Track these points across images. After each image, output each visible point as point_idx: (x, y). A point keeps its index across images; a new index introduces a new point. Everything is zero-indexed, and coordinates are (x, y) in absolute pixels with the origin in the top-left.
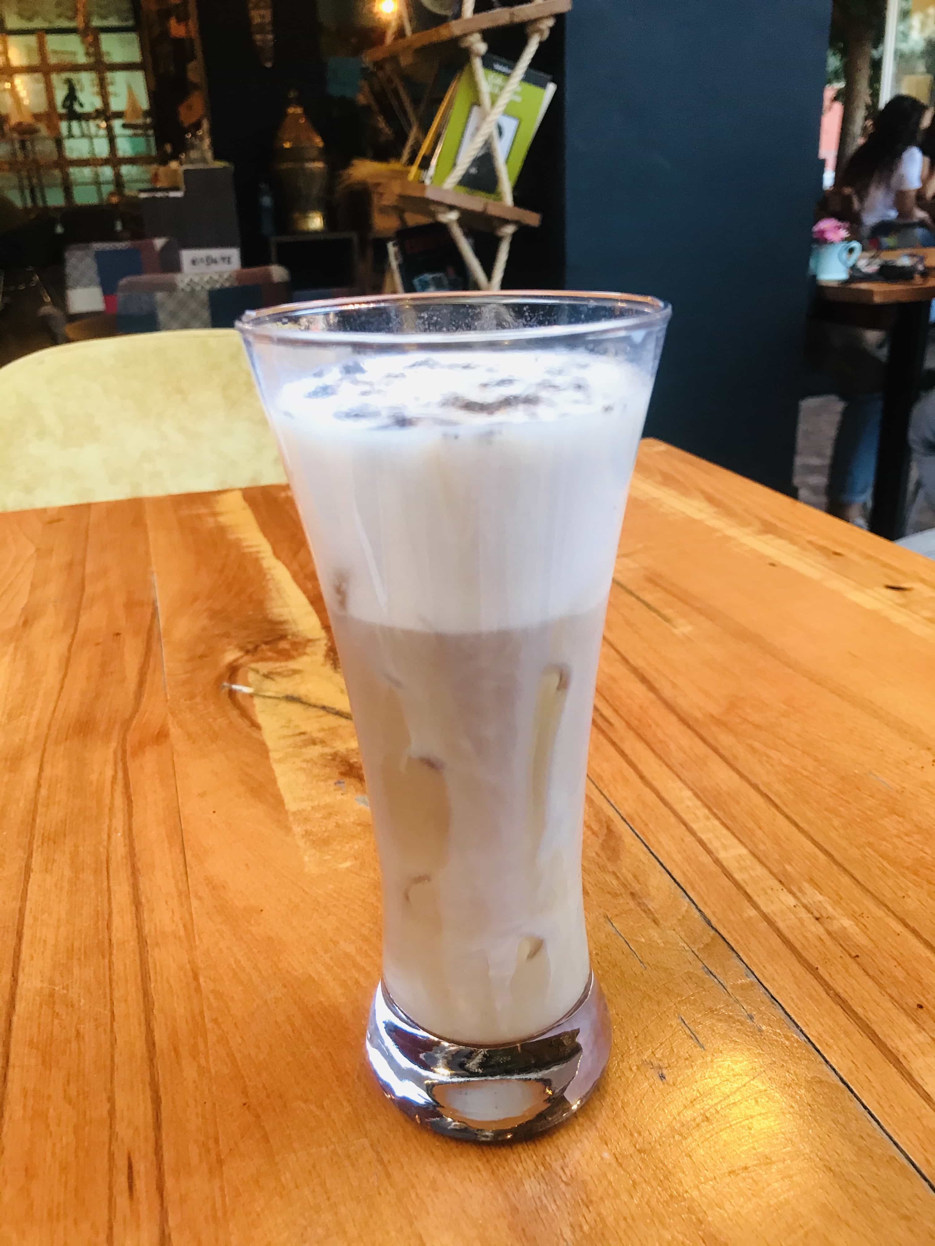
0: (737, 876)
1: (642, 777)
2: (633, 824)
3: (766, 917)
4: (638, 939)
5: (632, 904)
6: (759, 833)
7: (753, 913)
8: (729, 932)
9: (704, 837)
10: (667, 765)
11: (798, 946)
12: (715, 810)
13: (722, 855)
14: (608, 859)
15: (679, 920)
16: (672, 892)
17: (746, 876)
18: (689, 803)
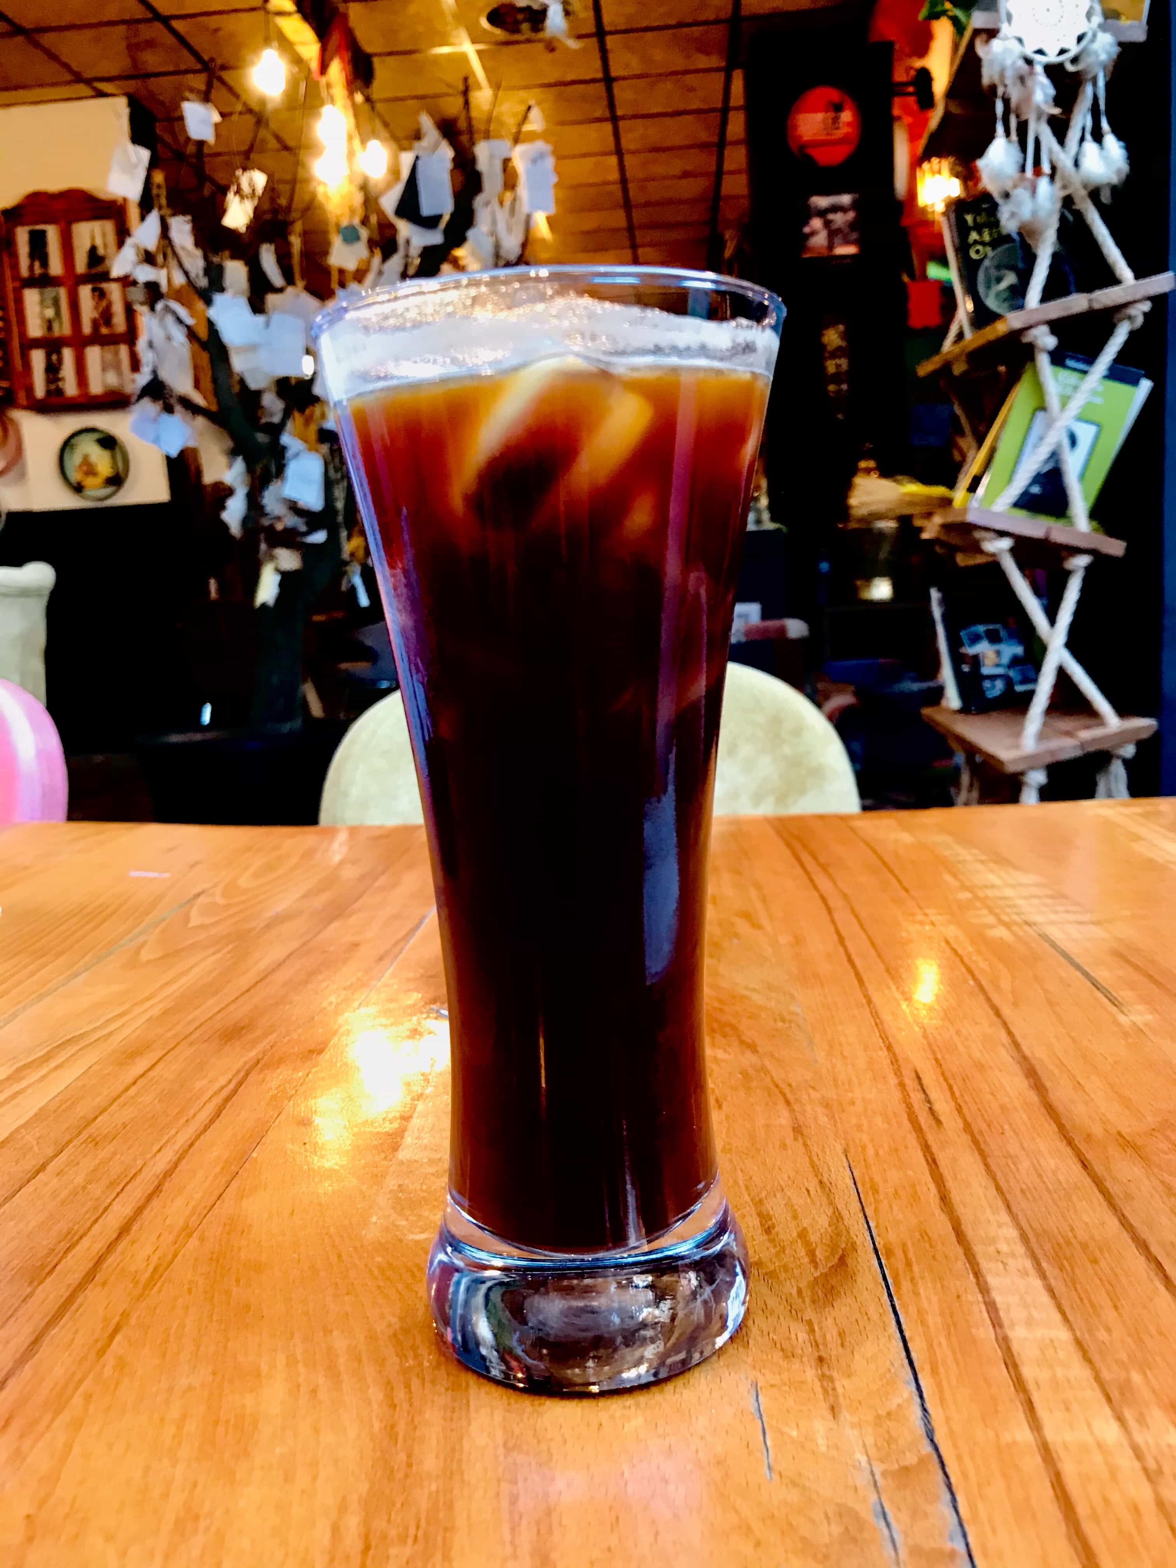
0: (1028, 1372)
1: (944, 1199)
2: (888, 1258)
3: (1046, 1451)
4: (786, 1429)
5: (810, 1374)
6: (1110, 1315)
7: (1023, 1435)
8: (959, 1458)
9: (998, 1299)
10: (998, 1188)
11: (1082, 1510)
12: (1044, 1265)
13: (1018, 1334)
14: (814, 1302)
15: (878, 1417)
16: (893, 1370)
17: (1044, 1375)
18: (1004, 1247)
